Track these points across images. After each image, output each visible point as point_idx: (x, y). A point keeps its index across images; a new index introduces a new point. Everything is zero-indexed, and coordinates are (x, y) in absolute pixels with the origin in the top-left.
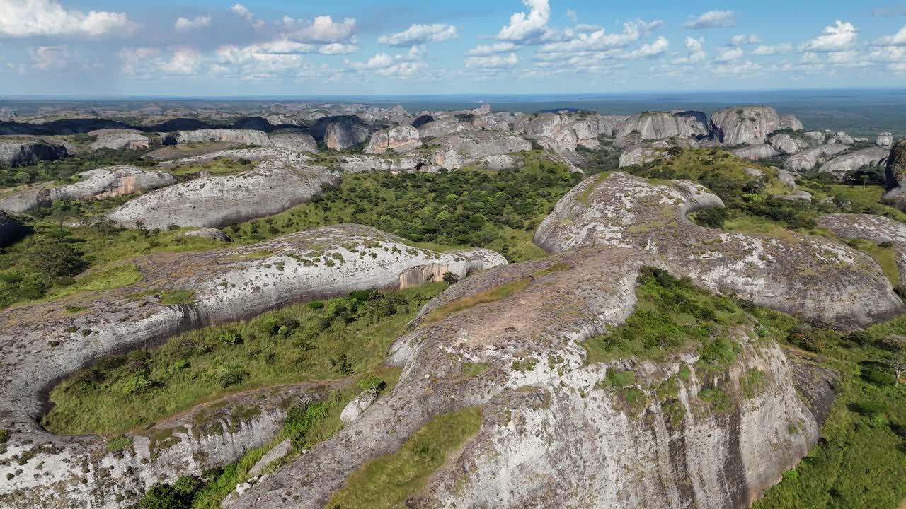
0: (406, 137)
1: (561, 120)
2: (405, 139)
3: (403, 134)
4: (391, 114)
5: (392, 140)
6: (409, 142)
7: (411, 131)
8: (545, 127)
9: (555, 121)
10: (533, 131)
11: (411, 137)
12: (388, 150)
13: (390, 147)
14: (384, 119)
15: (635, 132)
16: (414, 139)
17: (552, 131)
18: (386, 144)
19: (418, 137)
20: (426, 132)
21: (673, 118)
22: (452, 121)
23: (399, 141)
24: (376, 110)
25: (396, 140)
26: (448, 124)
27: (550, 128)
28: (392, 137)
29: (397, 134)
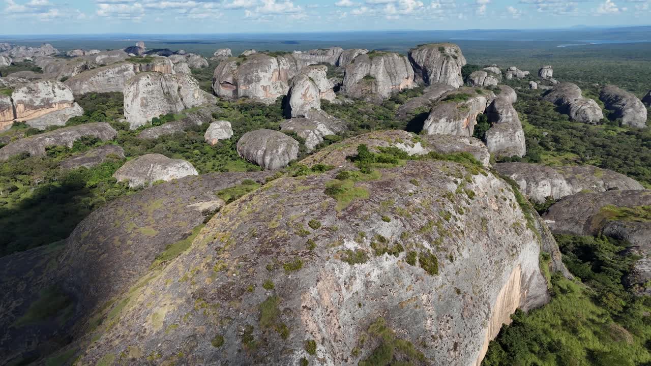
0: (48, 100)
1: (279, 64)
2: (47, 104)
3: (42, 95)
4: (37, 55)
5: (20, 107)
6: (56, 107)
7: (56, 90)
8: (261, 75)
9: (272, 67)
10: (246, 79)
11: (57, 99)
12: (16, 124)
13: (19, 120)
14: (26, 60)
15: (368, 77)
16: (64, 102)
17: (270, 79)
18: (9, 115)
19: (70, 98)
20: (84, 86)
21: (401, 59)
22: (123, 67)
23: (36, 108)
24: (22, 50)
25: (29, 106)
26: (118, 73)
27: (268, 75)
28: (20, 102)
29: (29, 97)
